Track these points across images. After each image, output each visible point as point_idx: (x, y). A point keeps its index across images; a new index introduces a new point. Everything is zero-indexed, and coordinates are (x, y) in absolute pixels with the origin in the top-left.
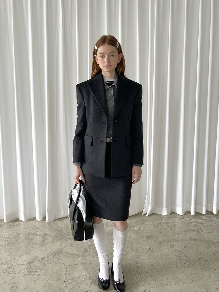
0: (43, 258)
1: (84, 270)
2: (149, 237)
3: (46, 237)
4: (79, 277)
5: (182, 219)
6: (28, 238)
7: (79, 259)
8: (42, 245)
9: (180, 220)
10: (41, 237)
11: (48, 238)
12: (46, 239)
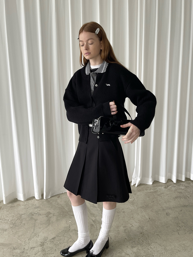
0: (53, 239)
3: (49, 216)
5: (167, 187)
6: (32, 218)
8: (49, 225)
10: (45, 216)
11: (52, 217)
12: (50, 217)
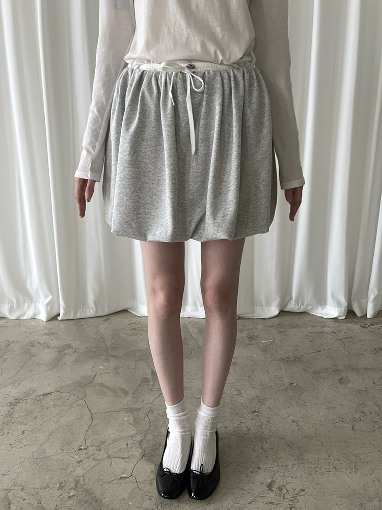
0: (45, 395)
1: (132, 425)
2: (292, 360)
3: (66, 352)
4: (115, 441)
5: (369, 326)
6: (27, 352)
7: (126, 401)
8: (54, 367)
9: (363, 327)
10: (55, 351)
11: (69, 354)
12: (66, 354)
